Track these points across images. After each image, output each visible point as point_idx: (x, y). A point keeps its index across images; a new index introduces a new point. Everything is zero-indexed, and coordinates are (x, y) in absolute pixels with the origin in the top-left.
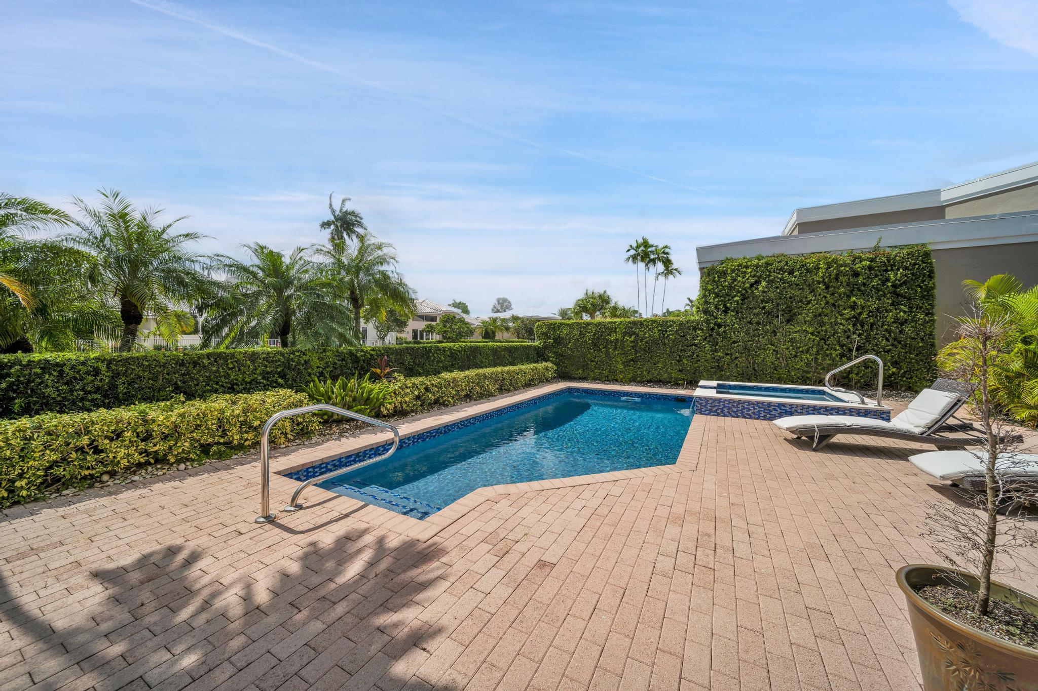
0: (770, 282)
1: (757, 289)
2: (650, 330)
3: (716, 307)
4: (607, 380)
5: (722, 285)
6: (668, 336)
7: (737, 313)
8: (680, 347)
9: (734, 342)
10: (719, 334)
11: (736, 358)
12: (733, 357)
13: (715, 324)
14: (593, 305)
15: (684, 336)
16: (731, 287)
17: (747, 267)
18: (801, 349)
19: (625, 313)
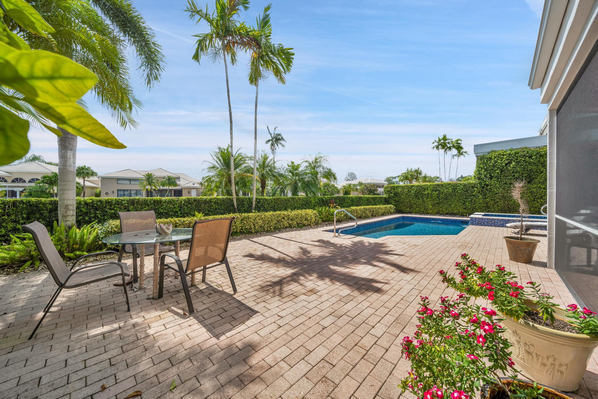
0: (518, 163)
1: (509, 166)
2: (447, 188)
3: (485, 176)
4: (423, 213)
5: (488, 165)
6: (457, 191)
7: (498, 178)
8: (464, 197)
9: (496, 194)
10: (487, 190)
11: (497, 202)
12: (496, 201)
13: (485, 185)
14: (412, 176)
15: (467, 191)
16: (494, 166)
17: (503, 155)
18: (537, 197)
19: (431, 180)
